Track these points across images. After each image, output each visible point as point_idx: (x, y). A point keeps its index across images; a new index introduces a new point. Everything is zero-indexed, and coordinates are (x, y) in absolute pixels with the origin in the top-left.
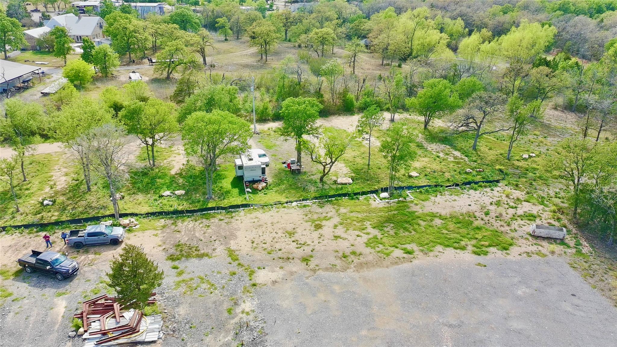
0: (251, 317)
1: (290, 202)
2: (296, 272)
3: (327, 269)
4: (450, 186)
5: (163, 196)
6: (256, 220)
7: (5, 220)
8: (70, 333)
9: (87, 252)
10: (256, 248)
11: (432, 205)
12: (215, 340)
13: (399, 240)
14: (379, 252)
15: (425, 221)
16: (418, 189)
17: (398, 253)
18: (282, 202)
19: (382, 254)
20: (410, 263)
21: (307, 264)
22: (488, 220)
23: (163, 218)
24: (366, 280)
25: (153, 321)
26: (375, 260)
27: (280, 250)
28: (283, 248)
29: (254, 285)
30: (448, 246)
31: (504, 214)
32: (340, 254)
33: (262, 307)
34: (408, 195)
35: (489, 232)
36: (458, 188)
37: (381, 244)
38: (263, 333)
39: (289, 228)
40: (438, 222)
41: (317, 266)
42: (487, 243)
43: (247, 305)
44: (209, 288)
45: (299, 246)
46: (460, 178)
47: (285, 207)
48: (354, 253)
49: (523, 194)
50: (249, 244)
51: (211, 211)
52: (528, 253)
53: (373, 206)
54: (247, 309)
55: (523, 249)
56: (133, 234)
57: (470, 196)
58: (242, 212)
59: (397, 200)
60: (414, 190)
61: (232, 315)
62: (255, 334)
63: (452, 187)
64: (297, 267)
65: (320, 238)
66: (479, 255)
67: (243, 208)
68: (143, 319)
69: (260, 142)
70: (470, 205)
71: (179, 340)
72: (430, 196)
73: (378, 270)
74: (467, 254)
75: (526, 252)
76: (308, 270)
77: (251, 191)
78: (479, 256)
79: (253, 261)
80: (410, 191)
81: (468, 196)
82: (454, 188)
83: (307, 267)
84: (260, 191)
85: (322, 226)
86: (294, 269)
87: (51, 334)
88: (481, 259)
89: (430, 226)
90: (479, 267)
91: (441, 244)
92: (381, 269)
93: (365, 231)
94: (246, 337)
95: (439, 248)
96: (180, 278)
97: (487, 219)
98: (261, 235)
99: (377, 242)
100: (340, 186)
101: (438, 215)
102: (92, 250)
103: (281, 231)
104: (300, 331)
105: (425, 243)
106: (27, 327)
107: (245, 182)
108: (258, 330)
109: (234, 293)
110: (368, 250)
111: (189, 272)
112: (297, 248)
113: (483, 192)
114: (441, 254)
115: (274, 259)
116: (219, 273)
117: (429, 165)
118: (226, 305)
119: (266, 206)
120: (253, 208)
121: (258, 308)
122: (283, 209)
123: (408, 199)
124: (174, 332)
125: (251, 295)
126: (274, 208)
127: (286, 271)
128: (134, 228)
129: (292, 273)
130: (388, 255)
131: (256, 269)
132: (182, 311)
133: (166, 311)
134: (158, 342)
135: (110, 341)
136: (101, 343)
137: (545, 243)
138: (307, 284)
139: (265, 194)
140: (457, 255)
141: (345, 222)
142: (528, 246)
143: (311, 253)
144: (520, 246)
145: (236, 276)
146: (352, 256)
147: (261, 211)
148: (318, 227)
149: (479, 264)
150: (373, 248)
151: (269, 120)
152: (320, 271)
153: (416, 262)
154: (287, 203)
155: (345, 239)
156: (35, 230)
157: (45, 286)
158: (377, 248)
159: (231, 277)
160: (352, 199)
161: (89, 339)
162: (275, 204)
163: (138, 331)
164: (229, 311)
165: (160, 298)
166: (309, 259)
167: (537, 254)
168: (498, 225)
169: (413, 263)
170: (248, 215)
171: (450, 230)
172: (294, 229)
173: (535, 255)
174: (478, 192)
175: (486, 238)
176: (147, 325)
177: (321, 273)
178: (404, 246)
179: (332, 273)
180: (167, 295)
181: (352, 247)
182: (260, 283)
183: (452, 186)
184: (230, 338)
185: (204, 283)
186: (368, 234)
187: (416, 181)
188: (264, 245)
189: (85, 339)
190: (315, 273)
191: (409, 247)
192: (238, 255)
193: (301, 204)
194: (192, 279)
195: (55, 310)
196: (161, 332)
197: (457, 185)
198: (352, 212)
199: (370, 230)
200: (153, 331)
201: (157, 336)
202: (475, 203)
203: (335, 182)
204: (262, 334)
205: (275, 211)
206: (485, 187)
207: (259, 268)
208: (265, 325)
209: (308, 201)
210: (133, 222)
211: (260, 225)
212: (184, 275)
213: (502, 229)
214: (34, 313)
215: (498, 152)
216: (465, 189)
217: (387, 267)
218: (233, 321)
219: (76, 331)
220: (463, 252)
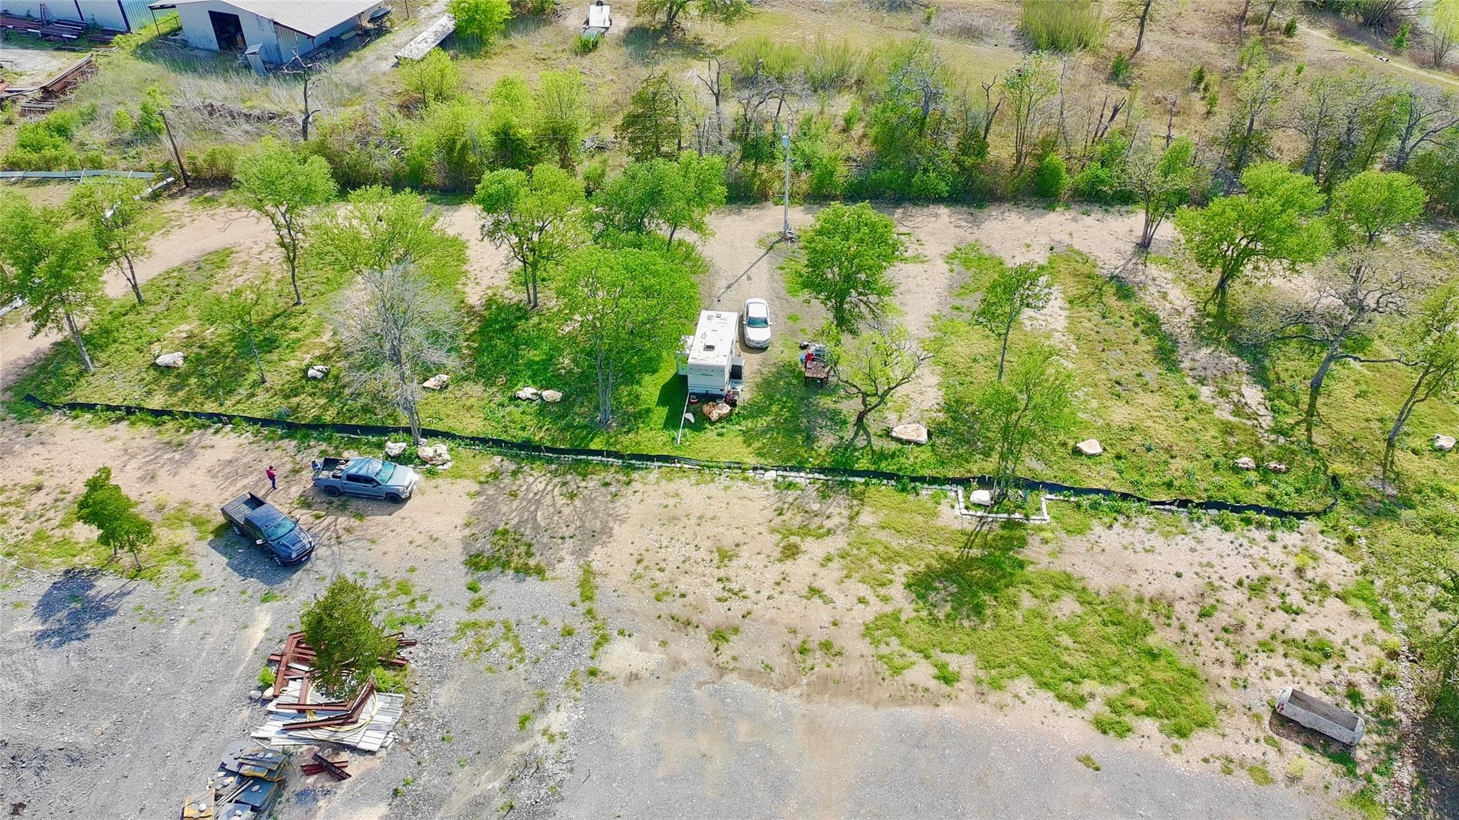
0: (553, 749)
1: (761, 468)
2: (685, 664)
3: (749, 674)
4: (1163, 503)
5: (519, 398)
6: (671, 502)
7: (238, 398)
8: (252, 692)
9: (343, 508)
10: (640, 577)
11: (1083, 550)
12: (471, 781)
13: (942, 639)
14: (881, 658)
15: (1036, 597)
16: (1076, 495)
17: (922, 672)
18: (744, 466)
19: (885, 667)
20: (930, 710)
21: (717, 649)
22: (1196, 636)
23: (499, 454)
24: (813, 727)
25: (387, 705)
26: (860, 678)
27: (683, 596)
28: (690, 591)
29: (593, 673)
30: (1046, 685)
31: (1251, 625)
32: (796, 642)
33: (582, 730)
34: (1039, 509)
35: (1172, 674)
36: (1183, 514)
37: (899, 636)
38: (556, 795)
39: (727, 543)
40: (1067, 606)
41: (734, 658)
42: (1142, 705)
43: (558, 720)
44: (512, 656)
45: (726, 594)
46: (1206, 484)
47: (746, 479)
48: (826, 646)
49: (1350, 570)
50: (630, 565)
51: (595, 458)
52: (1231, 761)
53: (940, 523)
54: (555, 729)
55: (1227, 747)
56: (433, 482)
57: (1199, 547)
58: (654, 472)
59: (1005, 515)
60: (1065, 496)
61: (524, 734)
62: (542, 792)
63: (1167, 507)
64: (692, 649)
65: (778, 584)
66: (1105, 732)
67: (660, 464)
68: (372, 697)
69: (782, 269)
70: (1179, 575)
71: (413, 762)
72: (1095, 522)
73: (854, 707)
74: (1076, 722)
75: (1227, 758)
76: (711, 665)
77: (693, 421)
78: (1103, 736)
79: (618, 611)
80: (1053, 497)
81: (1193, 544)
82: (1169, 511)
83: (714, 655)
84: (713, 423)
85: (798, 553)
86: (685, 656)
87: (226, 682)
88: (1100, 746)
89: (1039, 615)
90: (1081, 767)
91: (1032, 674)
92: (859, 707)
93: (882, 591)
94: (525, 795)
95: (1023, 685)
96: (473, 617)
97: (1196, 630)
98: (664, 544)
99: (893, 628)
100: (894, 446)
101: (1079, 586)
102: (354, 504)
103: (709, 543)
104: (621, 814)
105: (998, 661)
106: (198, 656)
107: (691, 394)
108: (552, 783)
109: (548, 682)
110: (863, 646)
111: (492, 605)
112: (719, 600)
113: (1241, 540)
114: (1017, 702)
115: (659, 617)
116: (544, 622)
117: (1149, 423)
118: (524, 707)
119: (709, 467)
120: (681, 468)
121: (576, 731)
122: (740, 484)
123: (1035, 520)
124: (413, 739)
125: (578, 695)
126: (724, 476)
127: (668, 655)
128: (441, 467)
129: (676, 664)
130: (897, 671)
131: (615, 633)
132: (444, 696)
133: (416, 690)
134: (378, 755)
135: (305, 728)
136: (291, 730)
137: (1293, 747)
138: (691, 701)
139: (719, 435)
140: (1052, 719)
141: (855, 552)
142: (1242, 741)
143: (738, 621)
144: (1224, 736)
145: (571, 641)
146: (818, 654)
147: (694, 478)
148: (791, 552)
149: (1087, 760)
150: (876, 642)
151: (835, 198)
152: (735, 675)
153: (947, 709)
154: (755, 469)
155: (828, 601)
156: (279, 432)
157: (251, 574)
158: (883, 646)
159: (561, 639)
160: (904, 490)
161: (277, 713)
162: (729, 468)
163: (356, 722)
164: (524, 721)
165: (421, 654)
166: (727, 636)
167: (1251, 770)
168: (1214, 654)
169: (938, 711)
170: (664, 482)
171: (1081, 639)
172: (737, 545)
173: (1244, 773)
174: (1228, 536)
175: (1153, 686)
176: (373, 714)
177: (733, 680)
178: (946, 657)
179: (753, 688)
180: (434, 649)
181: (832, 628)
182: (606, 670)
183: (1170, 504)
184: (497, 784)
185: (507, 639)
186: (885, 600)
187: (1084, 470)
188: (658, 573)
189: (271, 712)
190: (721, 676)
191: (954, 662)
192: (597, 588)
193: (784, 477)
194: (491, 624)
195: (249, 631)
196: (391, 734)
197: (1183, 504)
198: (883, 528)
199: (897, 592)
200: (377, 728)
201: (381, 741)
202: (1198, 569)
203: (888, 433)
204: (553, 795)
205: (722, 486)
206: (1260, 525)
207: (621, 633)
208: (567, 776)
209: (802, 474)
210: (440, 455)
211: (675, 518)
212: (482, 609)
213: (1215, 670)
214: (216, 629)
215: (1378, 409)
216: (1199, 519)
217: (876, 706)
218: (519, 748)
219: (262, 689)
220: (1072, 712)
